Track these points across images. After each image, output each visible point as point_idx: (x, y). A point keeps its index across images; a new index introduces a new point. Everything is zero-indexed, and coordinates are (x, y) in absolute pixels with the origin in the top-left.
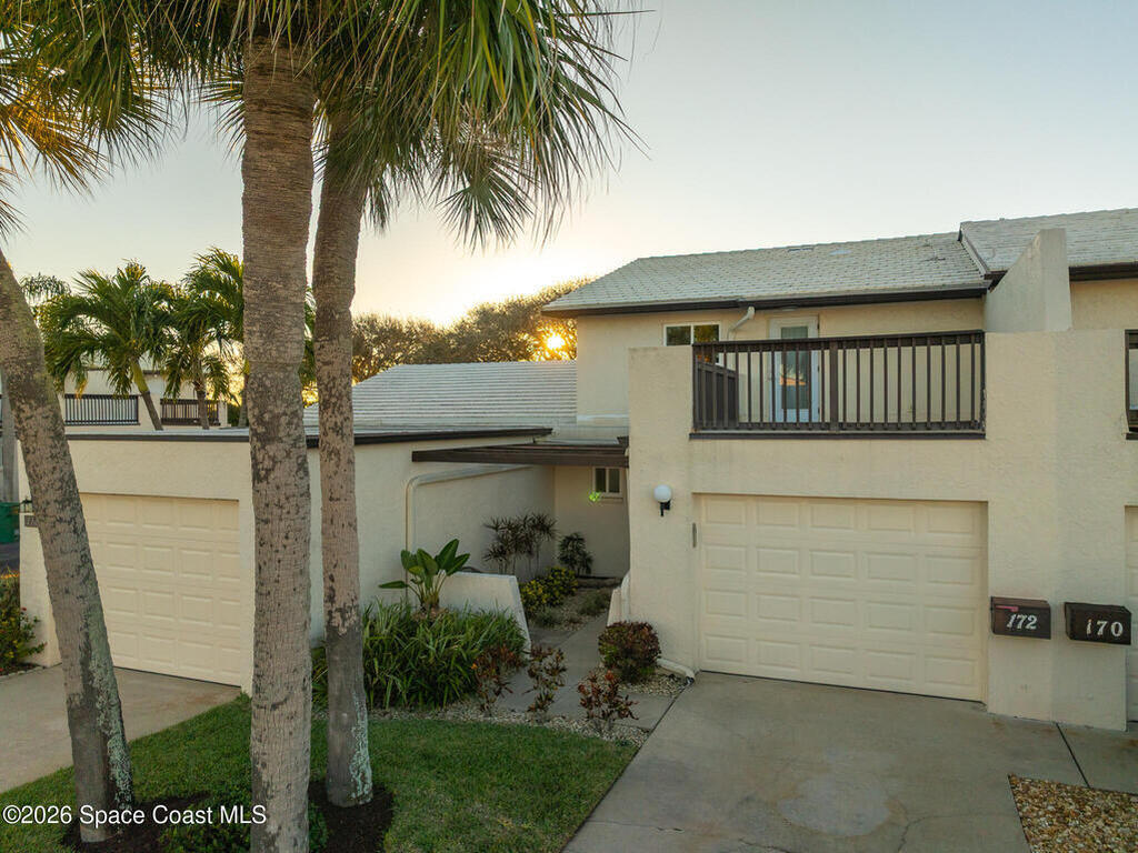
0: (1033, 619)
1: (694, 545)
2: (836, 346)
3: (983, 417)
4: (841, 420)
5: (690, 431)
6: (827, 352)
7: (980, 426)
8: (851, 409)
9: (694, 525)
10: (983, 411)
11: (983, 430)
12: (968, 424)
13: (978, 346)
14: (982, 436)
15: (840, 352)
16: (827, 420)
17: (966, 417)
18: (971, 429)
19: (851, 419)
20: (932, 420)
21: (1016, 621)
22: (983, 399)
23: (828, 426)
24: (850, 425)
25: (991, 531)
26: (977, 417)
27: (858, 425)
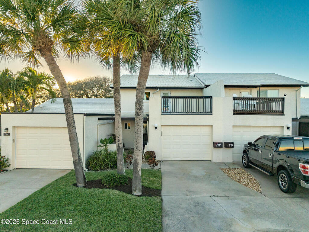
0: (220, 145)
1: (162, 136)
3: (212, 111)
5: (161, 113)
6: (186, 99)
13: (211, 99)
14: (212, 114)
15: (189, 99)
17: (209, 111)
18: (210, 113)
19: (190, 111)
20: (204, 111)
21: (218, 145)
22: (212, 108)
23: (186, 112)
25: (213, 131)
27: (192, 113)
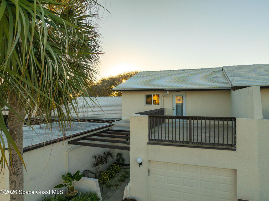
1: (149, 175)
2: (191, 119)
3: (235, 144)
4: (192, 141)
5: (147, 142)
6: (188, 120)
7: (234, 146)
8: (195, 138)
9: (149, 169)
10: (235, 142)
11: (235, 148)
12: (231, 145)
13: (234, 122)
14: (235, 150)
15: (192, 121)
16: (188, 140)
17: (230, 143)
18: (232, 147)
19: (195, 141)
20: (220, 143)
22: (235, 138)
23: (188, 143)
24: (195, 143)
25: (238, 179)
26: (233, 143)
27: (197, 143)
